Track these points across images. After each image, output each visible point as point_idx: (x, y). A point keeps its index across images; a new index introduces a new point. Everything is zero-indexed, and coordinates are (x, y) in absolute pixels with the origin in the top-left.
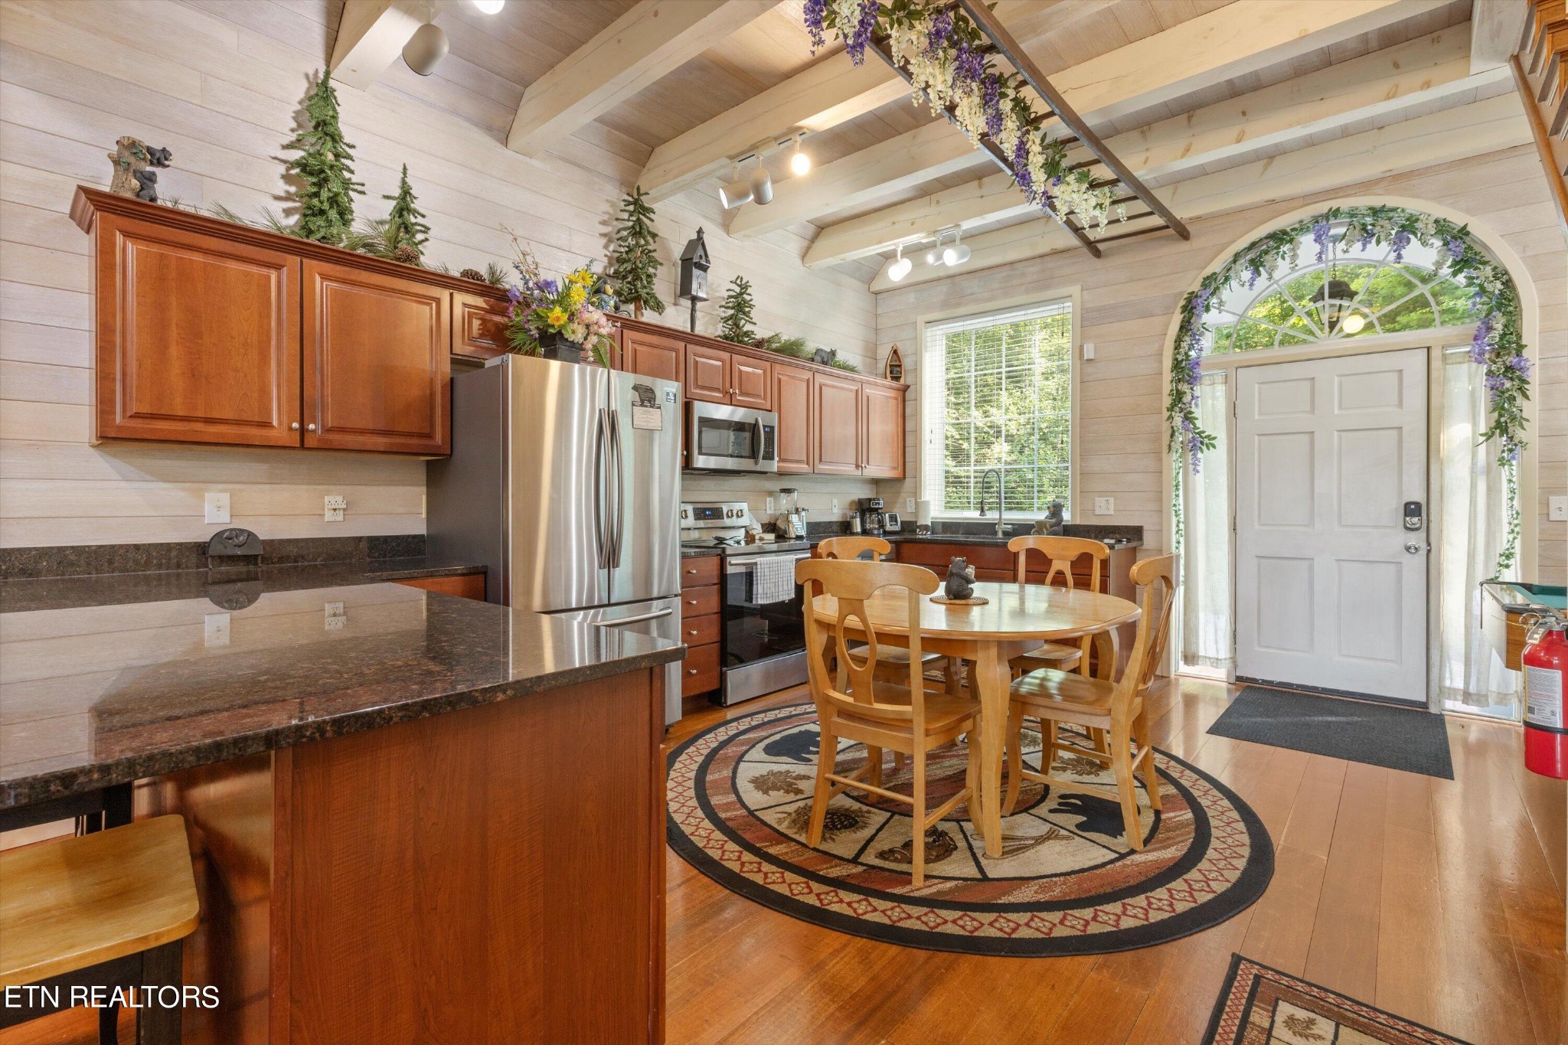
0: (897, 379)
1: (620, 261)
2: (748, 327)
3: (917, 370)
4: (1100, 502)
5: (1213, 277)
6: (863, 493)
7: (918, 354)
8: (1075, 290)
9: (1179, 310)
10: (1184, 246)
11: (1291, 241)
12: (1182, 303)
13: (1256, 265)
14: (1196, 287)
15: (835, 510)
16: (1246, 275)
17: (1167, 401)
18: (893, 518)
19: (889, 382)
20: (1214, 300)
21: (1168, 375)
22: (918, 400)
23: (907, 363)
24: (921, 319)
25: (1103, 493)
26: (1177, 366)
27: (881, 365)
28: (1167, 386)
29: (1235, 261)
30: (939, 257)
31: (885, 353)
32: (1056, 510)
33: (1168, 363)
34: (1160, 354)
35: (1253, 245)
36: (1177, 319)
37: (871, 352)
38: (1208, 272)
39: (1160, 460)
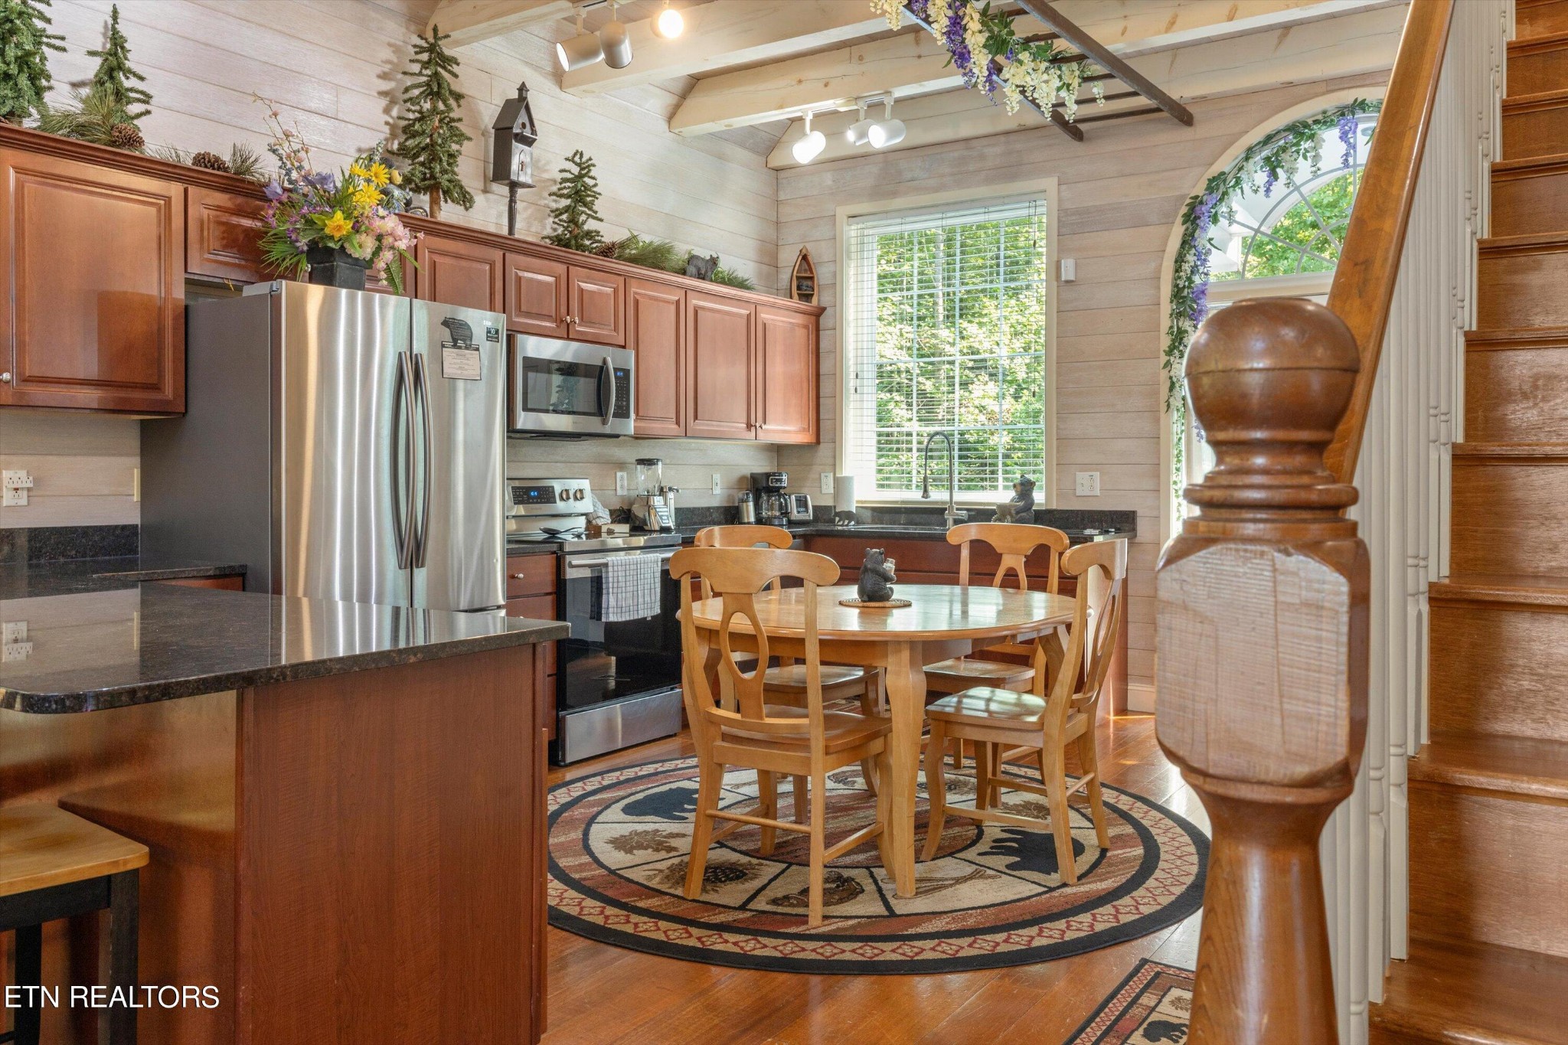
0: (806, 297)
1: (409, 131)
2: (591, 225)
3: (836, 285)
4: (1082, 477)
5: (1221, 177)
6: (759, 465)
7: (838, 261)
8: (1050, 183)
9: (1179, 219)
10: (1187, 133)
11: (1312, 137)
12: (1184, 210)
13: (1272, 166)
14: (1200, 190)
15: (717, 491)
16: (1261, 177)
17: (1165, 342)
18: (802, 503)
19: (796, 303)
20: (1224, 209)
21: (1166, 307)
22: (837, 329)
23: (822, 274)
24: (842, 212)
25: (1086, 467)
26: (1178, 294)
27: (785, 276)
28: (1165, 322)
29: (1247, 159)
30: (863, 134)
31: (789, 258)
32: (1025, 488)
33: (1166, 290)
34: (1157, 278)
35: (1268, 139)
36: (1178, 231)
37: (769, 256)
38: (1214, 171)
39: (1157, 420)
